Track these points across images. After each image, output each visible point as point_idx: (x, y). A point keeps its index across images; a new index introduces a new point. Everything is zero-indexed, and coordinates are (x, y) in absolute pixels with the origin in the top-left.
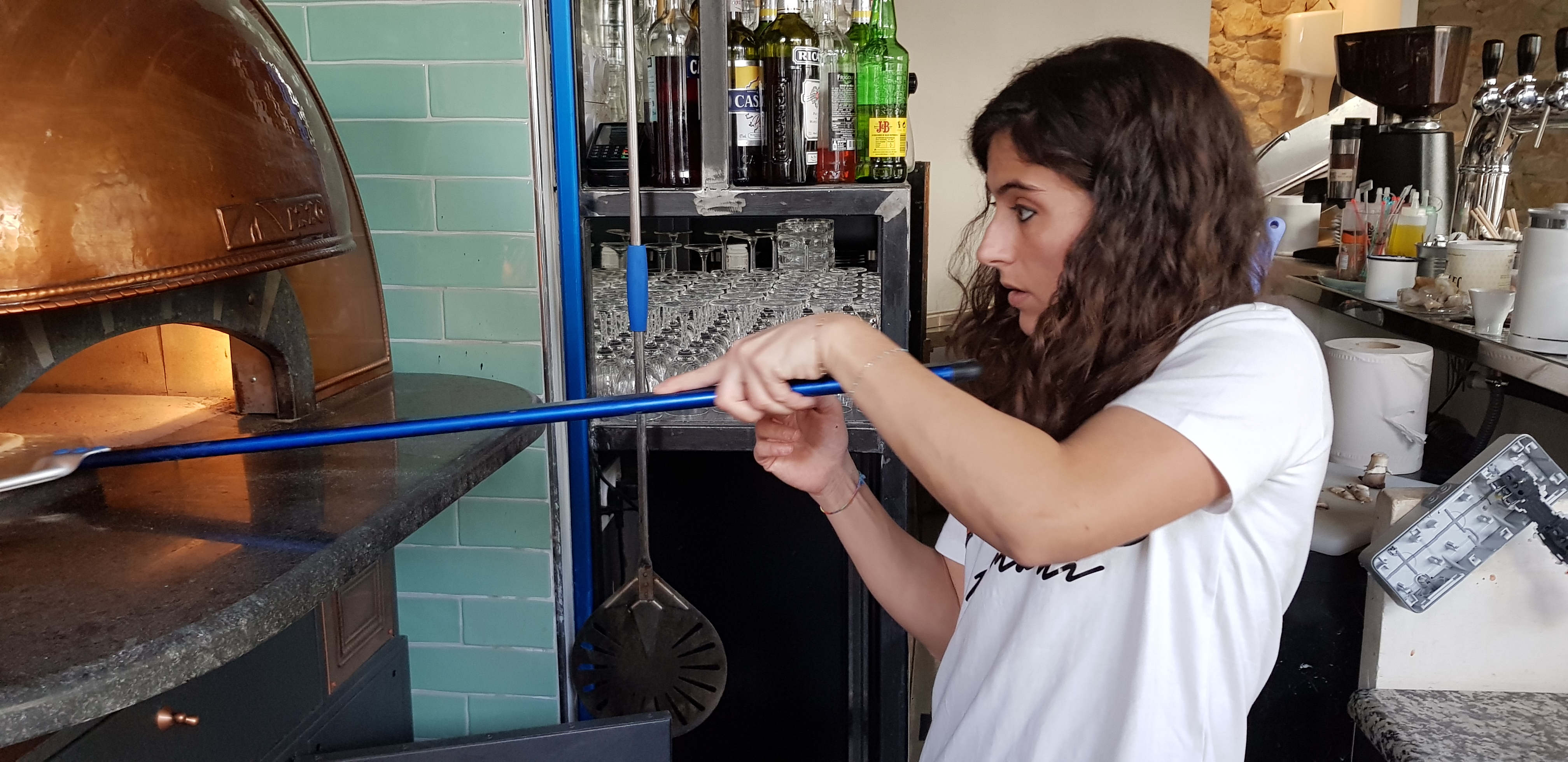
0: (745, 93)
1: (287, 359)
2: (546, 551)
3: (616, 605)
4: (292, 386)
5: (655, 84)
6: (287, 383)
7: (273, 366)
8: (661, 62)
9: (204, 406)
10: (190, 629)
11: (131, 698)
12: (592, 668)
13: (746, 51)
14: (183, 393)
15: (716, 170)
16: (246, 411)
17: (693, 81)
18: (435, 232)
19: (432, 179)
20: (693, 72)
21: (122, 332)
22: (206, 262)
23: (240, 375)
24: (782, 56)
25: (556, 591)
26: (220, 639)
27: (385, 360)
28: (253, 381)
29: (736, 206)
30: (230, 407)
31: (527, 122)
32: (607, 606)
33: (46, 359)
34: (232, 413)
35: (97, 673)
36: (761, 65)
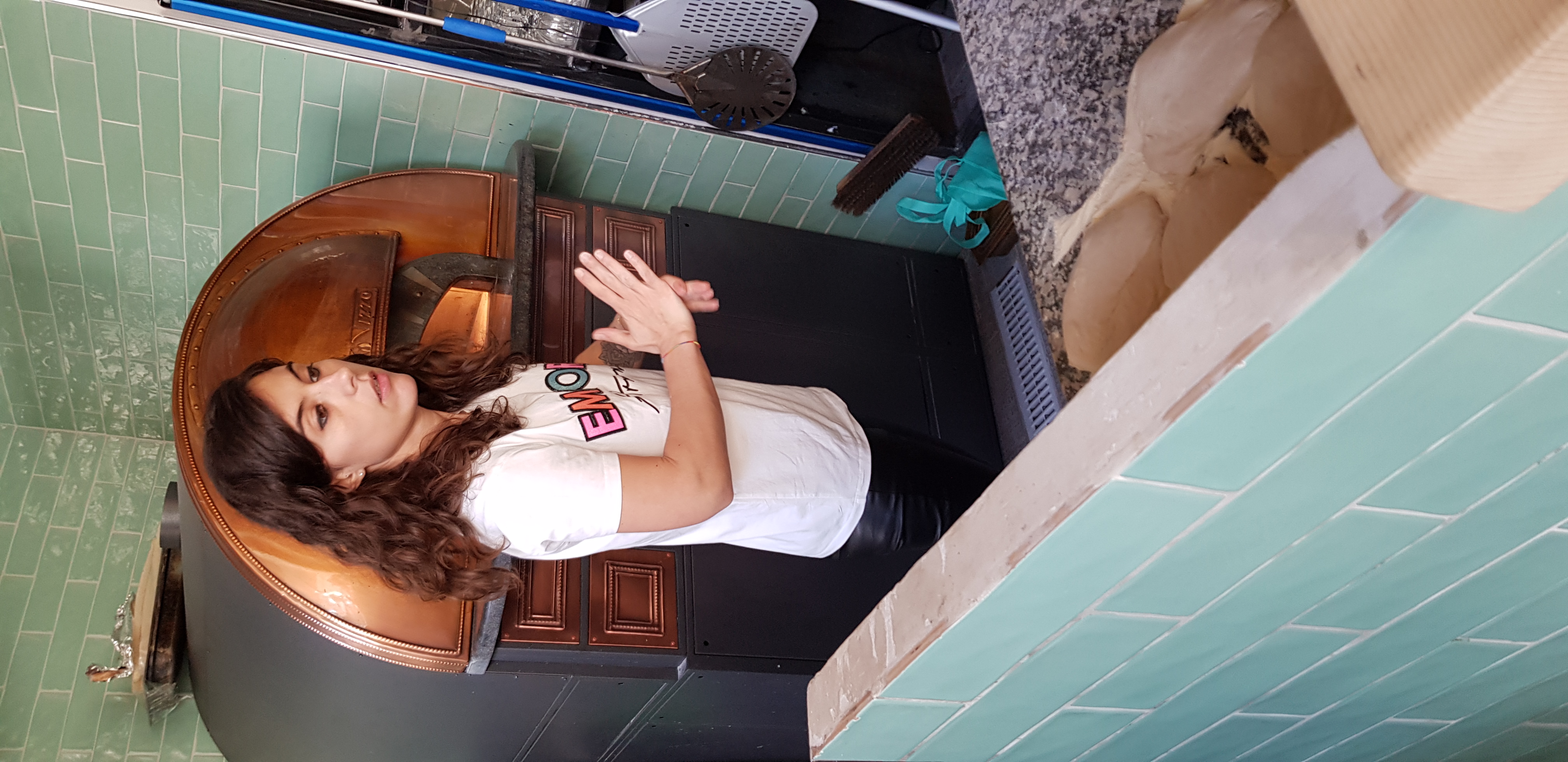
2: (645, 123)
3: (694, 97)
7: (466, 279)
18: (417, 125)
19: (380, 117)
25: (672, 124)
27: (493, 174)
28: (477, 285)
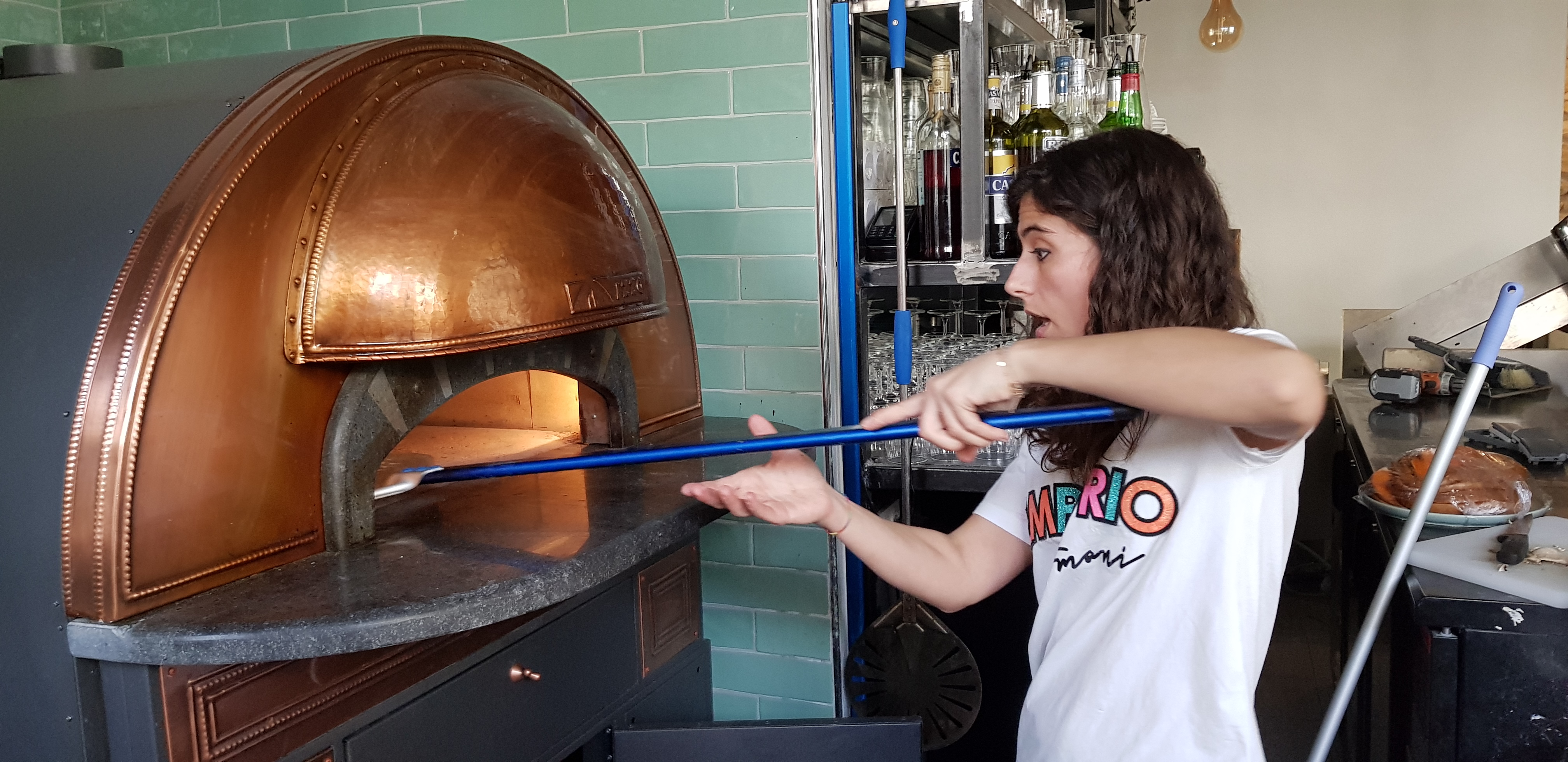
0: (1002, 178)
1: (618, 400)
2: (824, 574)
3: (884, 626)
4: (622, 422)
5: (923, 173)
6: (618, 419)
7: (608, 405)
8: (928, 154)
9: (559, 438)
10: (530, 577)
11: (490, 619)
12: (863, 680)
13: (1004, 142)
14: (544, 428)
15: (973, 245)
16: (588, 442)
17: (956, 170)
18: (739, 302)
19: (738, 258)
20: (956, 163)
21: (500, 375)
22: (556, 323)
23: (585, 413)
24: (1034, 146)
25: (833, 610)
26: (549, 586)
27: (697, 406)
28: (593, 418)
29: (991, 276)
30: (577, 439)
31: (814, 209)
32: (875, 626)
33: (447, 392)
34: (578, 443)
35: (469, 598)
36: (1016, 153)
